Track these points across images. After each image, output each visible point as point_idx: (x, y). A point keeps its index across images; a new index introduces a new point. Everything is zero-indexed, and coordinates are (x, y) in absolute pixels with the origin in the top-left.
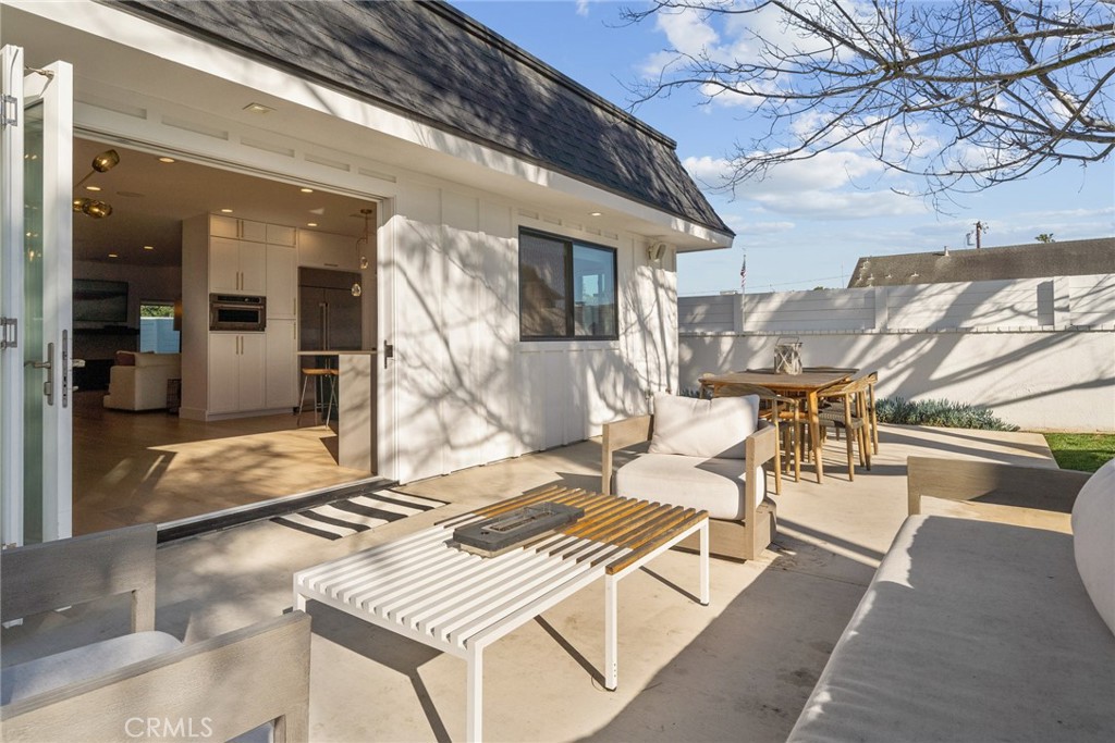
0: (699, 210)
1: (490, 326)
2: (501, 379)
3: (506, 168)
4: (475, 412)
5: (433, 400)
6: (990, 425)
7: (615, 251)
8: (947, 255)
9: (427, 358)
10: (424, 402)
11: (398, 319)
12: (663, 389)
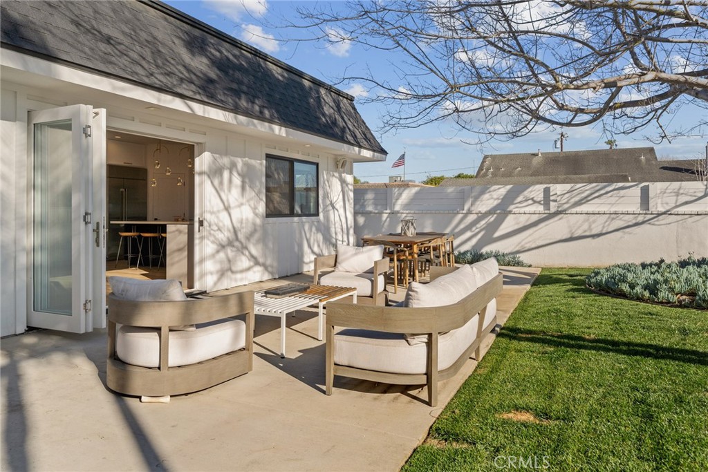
0: (366, 139)
1: (252, 208)
2: (257, 236)
3: (265, 129)
4: (243, 253)
5: (222, 247)
6: (519, 264)
7: (317, 165)
8: (540, 155)
9: (221, 224)
10: (220, 248)
11: (207, 203)
12: (345, 243)
